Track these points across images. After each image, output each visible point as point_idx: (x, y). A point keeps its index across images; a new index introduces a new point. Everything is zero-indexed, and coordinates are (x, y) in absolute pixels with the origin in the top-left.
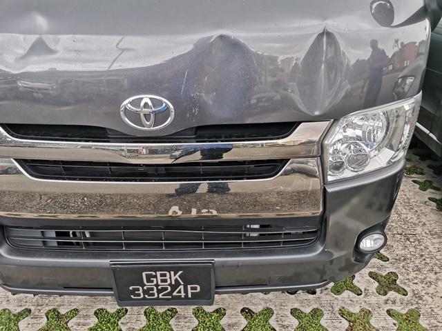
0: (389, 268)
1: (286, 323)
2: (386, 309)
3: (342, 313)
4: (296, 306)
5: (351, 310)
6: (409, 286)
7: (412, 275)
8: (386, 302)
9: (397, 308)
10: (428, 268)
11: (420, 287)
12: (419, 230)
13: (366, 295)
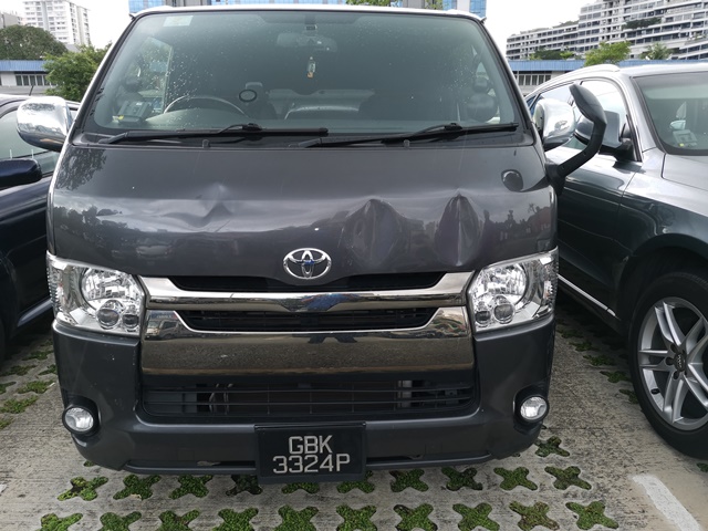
0: (569, 463)
1: (448, 518)
2: (565, 503)
3: (514, 507)
4: (459, 501)
5: (524, 504)
6: (593, 480)
7: (598, 469)
8: (566, 496)
9: (579, 501)
10: (616, 462)
11: (606, 481)
12: (606, 424)
13: (542, 490)
